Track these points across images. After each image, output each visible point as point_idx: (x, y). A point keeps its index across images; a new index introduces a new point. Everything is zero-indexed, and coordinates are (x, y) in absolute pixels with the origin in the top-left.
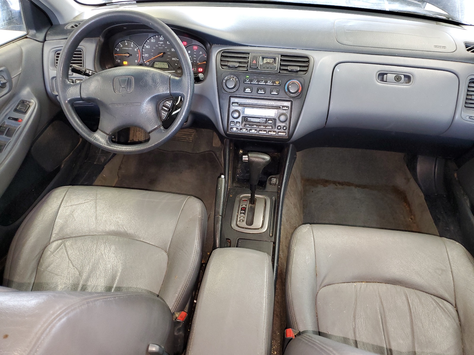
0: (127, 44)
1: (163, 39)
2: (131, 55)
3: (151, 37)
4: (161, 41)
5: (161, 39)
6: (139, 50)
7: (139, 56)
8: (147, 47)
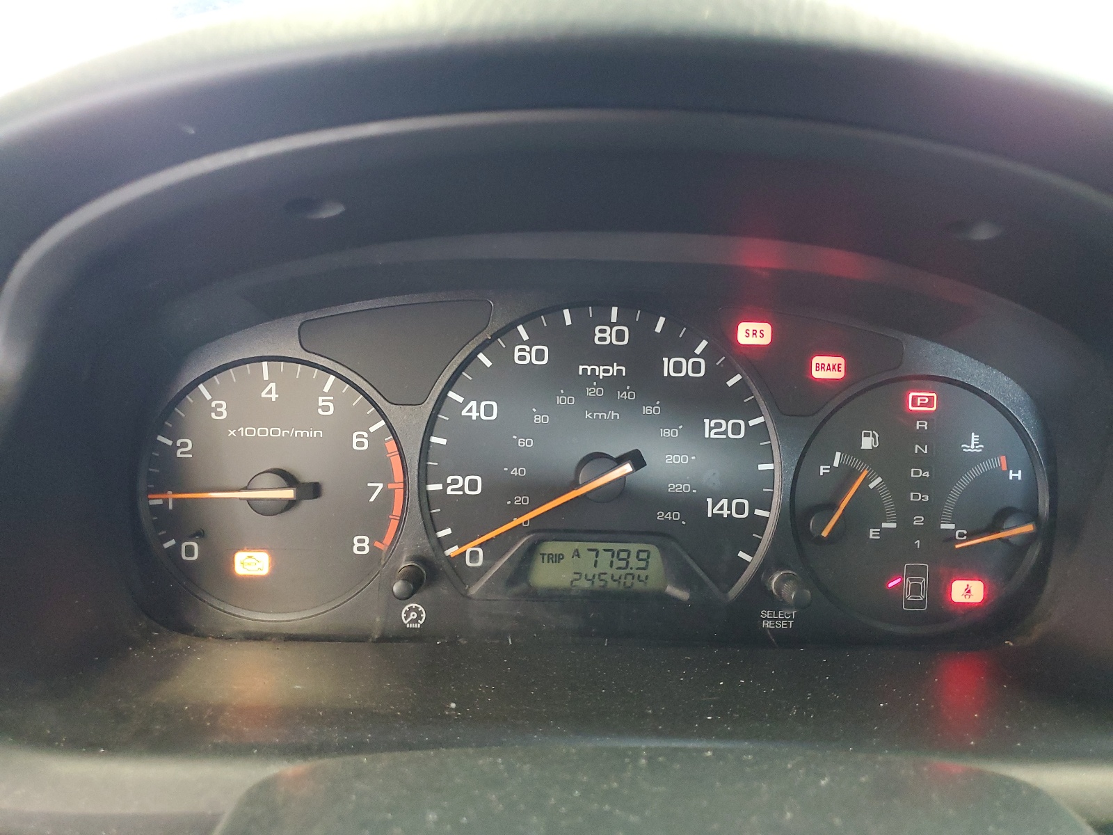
0: (274, 396)
1: (620, 335)
2: (314, 490)
3: (513, 326)
4: (608, 355)
5: (605, 335)
6: (391, 446)
7: (387, 495)
8: (474, 411)
